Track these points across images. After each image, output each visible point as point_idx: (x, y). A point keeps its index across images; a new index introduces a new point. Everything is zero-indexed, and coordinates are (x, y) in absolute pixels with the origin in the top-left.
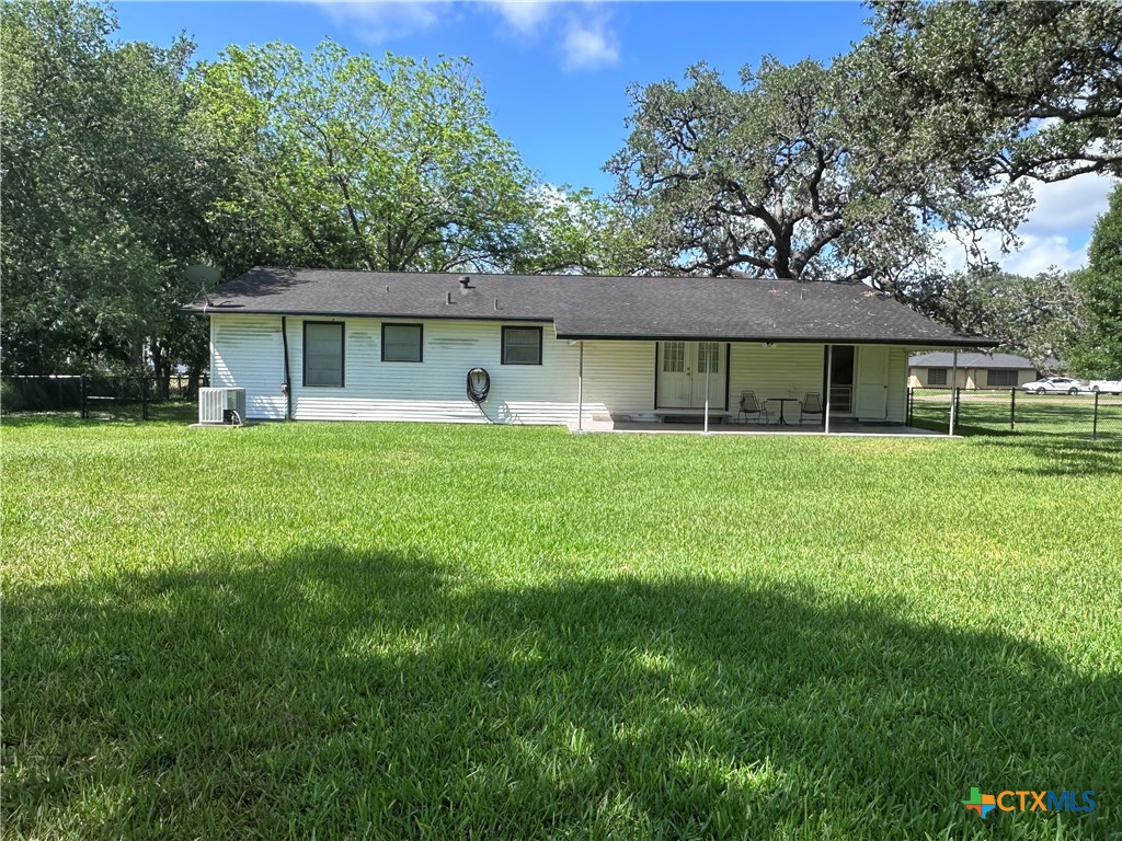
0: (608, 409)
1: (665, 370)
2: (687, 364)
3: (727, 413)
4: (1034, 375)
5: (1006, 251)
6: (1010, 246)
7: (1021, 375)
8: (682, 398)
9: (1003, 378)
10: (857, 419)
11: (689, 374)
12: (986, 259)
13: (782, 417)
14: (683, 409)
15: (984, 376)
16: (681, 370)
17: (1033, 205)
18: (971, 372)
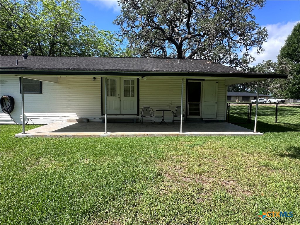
0: (78, 116)
1: (107, 96)
2: (118, 92)
3: (138, 117)
4: (254, 98)
5: (258, 53)
6: (260, 51)
7: (250, 98)
8: (116, 109)
9: (246, 98)
10: (203, 119)
11: (119, 98)
12: (251, 57)
13: (163, 119)
14: (116, 115)
15: (241, 98)
16: (115, 95)
17: (267, 37)
18: (238, 97)
